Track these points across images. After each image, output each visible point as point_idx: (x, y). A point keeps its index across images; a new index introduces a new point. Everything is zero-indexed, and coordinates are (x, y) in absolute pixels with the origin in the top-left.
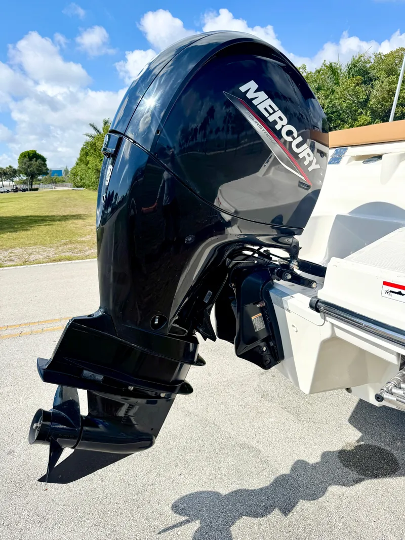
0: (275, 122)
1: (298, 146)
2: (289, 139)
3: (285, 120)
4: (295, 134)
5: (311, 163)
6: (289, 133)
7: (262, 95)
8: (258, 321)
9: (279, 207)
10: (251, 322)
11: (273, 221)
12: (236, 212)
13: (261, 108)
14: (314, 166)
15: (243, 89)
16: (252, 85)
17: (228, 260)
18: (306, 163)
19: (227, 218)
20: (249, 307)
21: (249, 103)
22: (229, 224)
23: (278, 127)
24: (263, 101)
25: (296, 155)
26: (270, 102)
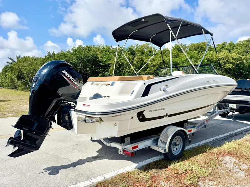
0: (69, 78)
1: (75, 82)
2: (73, 81)
3: (72, 77)
4: (74, 80)
5: (78, 85)
6: (72, 80)
7: (67, 73)
8: (66, 118)
9: (73, 93)
10: (65, 118)
11: (72, 96)
12: (63, 94)
13: (66, 75)
14: (79, 86)
15: (63, 72)
16: (65, 71)
17: (60, 104)
18: (77, 85)
19: (60, 95)
20: (65, 114)
21: (64, 74)
22: (61, 96)
23: (70, 78)
24: (67, 74)
25: (74, 84)
26: (68, 74)
